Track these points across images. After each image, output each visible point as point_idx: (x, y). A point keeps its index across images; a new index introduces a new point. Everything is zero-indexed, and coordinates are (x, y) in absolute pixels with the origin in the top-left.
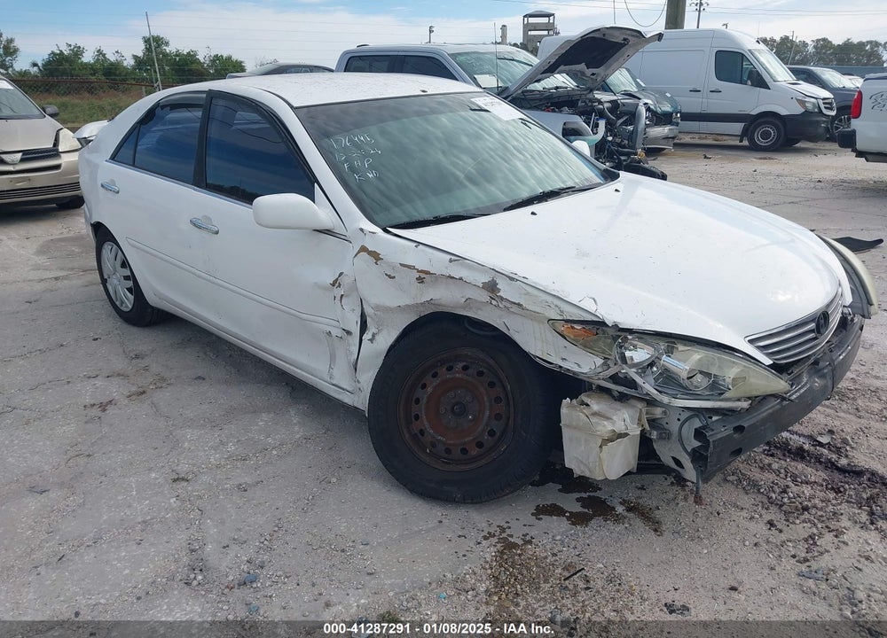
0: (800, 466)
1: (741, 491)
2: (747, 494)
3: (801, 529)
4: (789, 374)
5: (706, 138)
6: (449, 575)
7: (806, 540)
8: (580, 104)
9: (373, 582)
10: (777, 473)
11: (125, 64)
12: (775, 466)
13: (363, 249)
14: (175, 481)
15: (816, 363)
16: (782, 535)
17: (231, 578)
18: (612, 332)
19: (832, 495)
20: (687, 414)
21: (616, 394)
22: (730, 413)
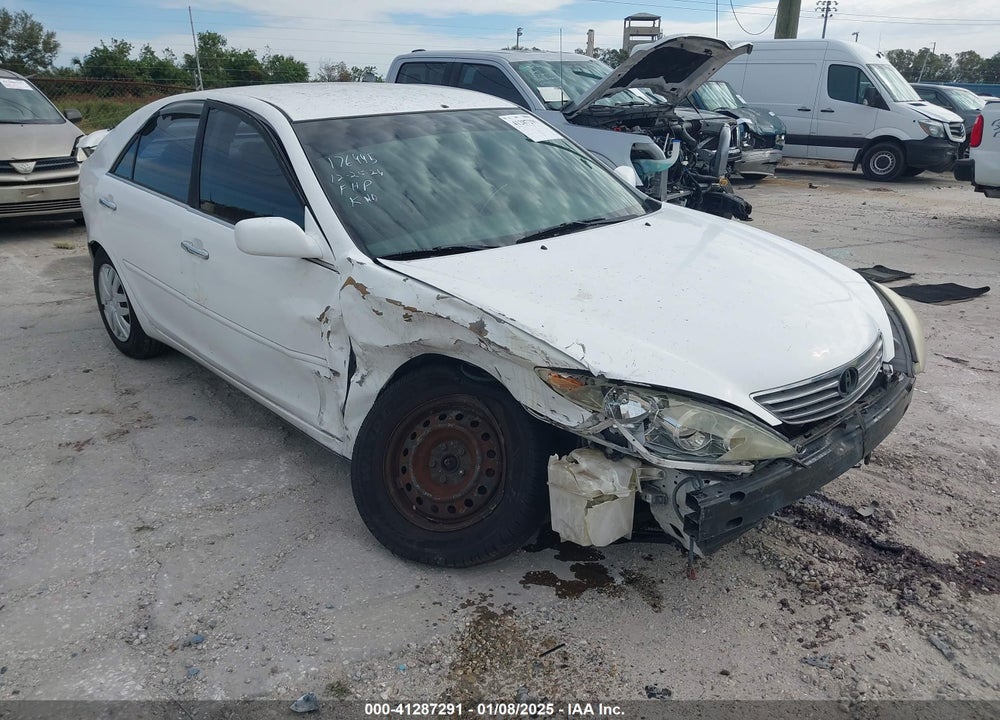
0: (832, 540)
1: (760, 567)
2: (765, 569)
3: (816, 610)
4: (806, 437)
5: (816, 164)
6: (414, 645)
7: (818, 623)
8: (657, 122)
9: (328, 649)
10: (805, 547)
11: (176, 63)
12: (803, 540)
13: (350, 281)
14: (140, 529)
15: (843, 425)
16: (794, 616)
17: (176, 638)
18: (599, 383)
19: (859, 574)
20: (683, 477)
21: (610, 451)
22: (729, 478)
